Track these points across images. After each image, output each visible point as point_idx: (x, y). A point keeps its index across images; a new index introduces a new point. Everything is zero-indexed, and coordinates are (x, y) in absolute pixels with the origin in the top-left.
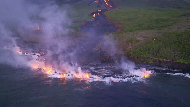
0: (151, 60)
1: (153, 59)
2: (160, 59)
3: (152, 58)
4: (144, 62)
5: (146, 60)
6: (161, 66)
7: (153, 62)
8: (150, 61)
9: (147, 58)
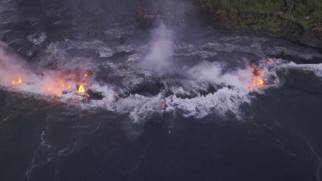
0: (275, 22)
1: (282, 19)
2: (301, 22)
3: (279, 17)
4: (256, 27)
5: (261, 20)
6: (302, 42)
7: (279, 30)
8: (273, 26)
9: (266, 16)
